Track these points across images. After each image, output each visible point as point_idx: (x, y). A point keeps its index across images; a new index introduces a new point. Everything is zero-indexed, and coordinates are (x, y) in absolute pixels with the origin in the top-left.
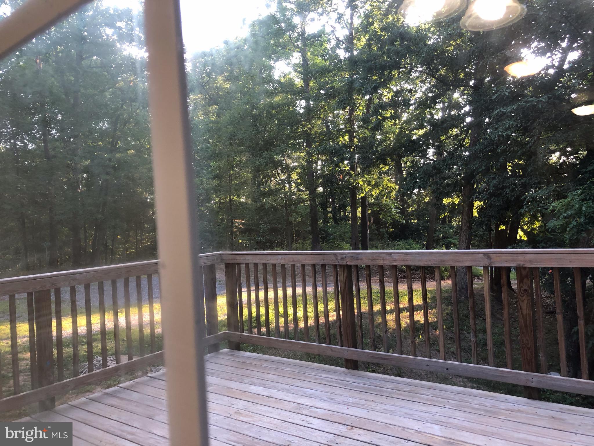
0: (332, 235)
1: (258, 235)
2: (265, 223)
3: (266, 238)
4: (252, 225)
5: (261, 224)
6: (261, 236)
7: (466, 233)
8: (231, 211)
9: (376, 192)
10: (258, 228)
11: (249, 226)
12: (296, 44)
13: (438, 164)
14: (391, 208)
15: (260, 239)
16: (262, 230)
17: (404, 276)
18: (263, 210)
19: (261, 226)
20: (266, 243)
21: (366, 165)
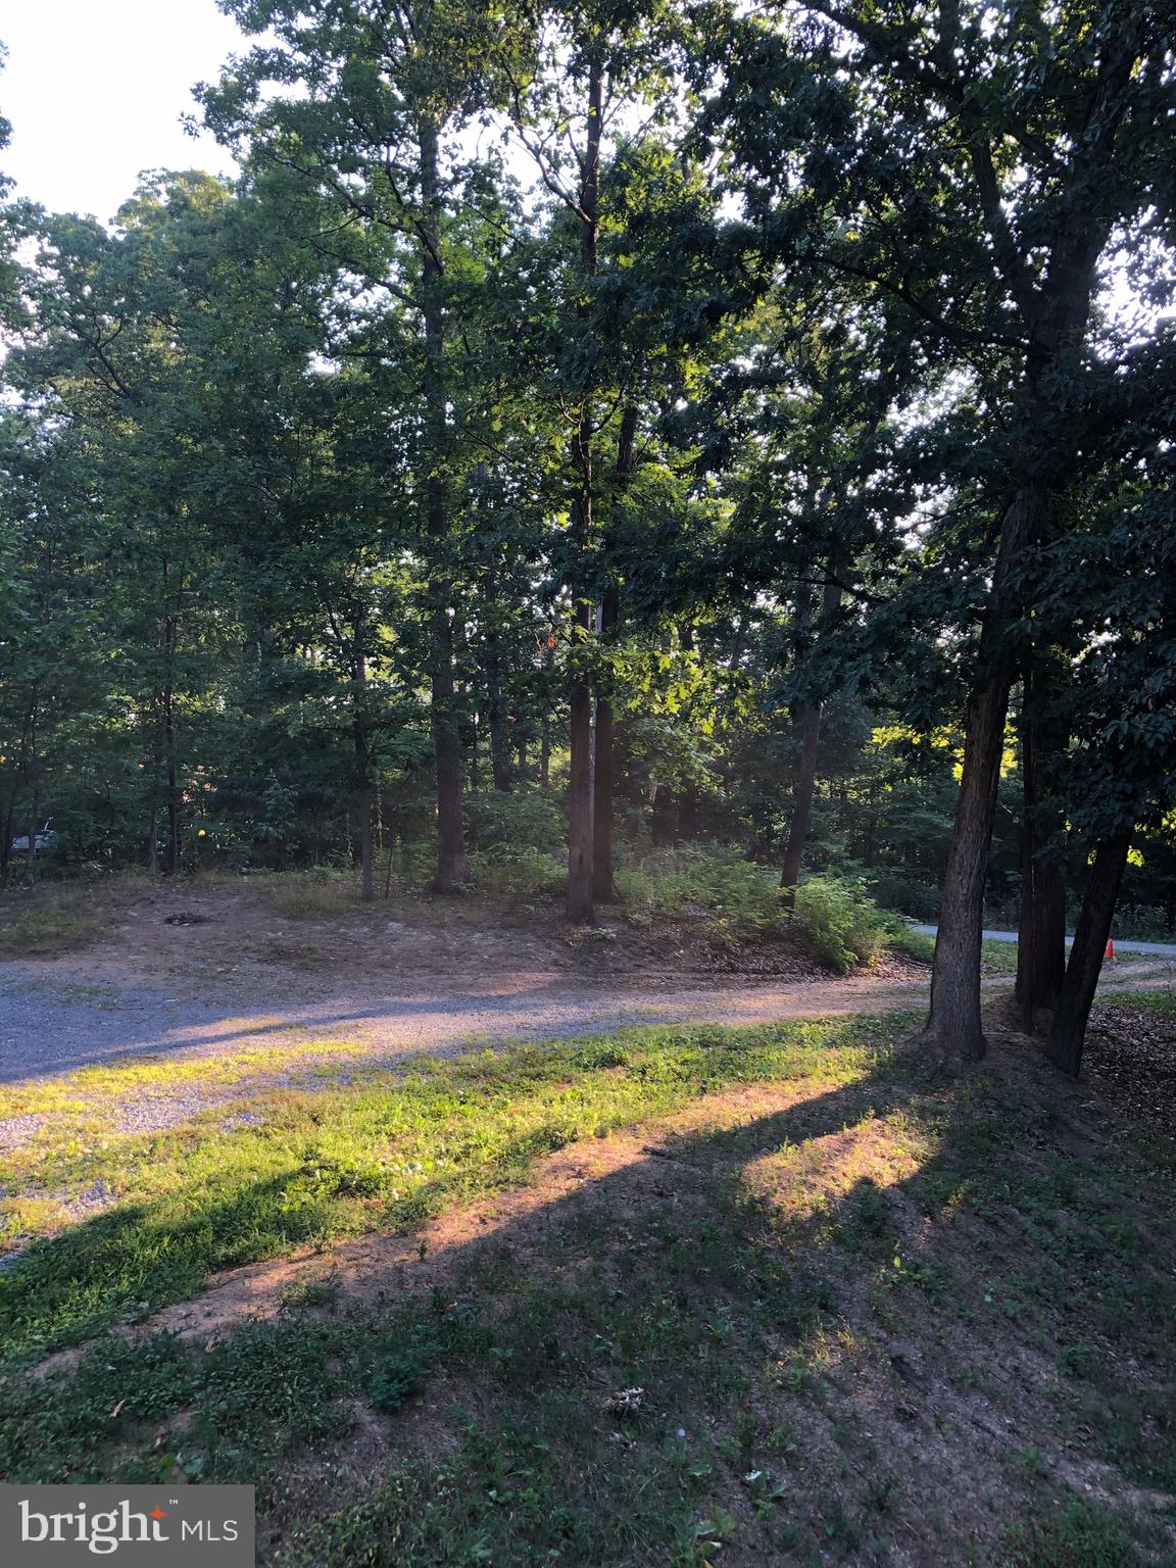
0: (490, 822)
1: (260, 818)
2: (285, 782)
3: (286, 826)
4: (242, 786)
5: (269, 784)
6: (271, 821)
7: (974, 842)
8: (170, 740)
9: (677, 696)
10: (260, 794)
11: (231, 787)
12: (407, 197)
13: (924, 603)
14: (685, 749)
15: (267, 832)
16: (273, 801)
17: (729, 964)
18: (277, 741)
19: (271, 791)
20: (285, 842)
21: (652, 597)
